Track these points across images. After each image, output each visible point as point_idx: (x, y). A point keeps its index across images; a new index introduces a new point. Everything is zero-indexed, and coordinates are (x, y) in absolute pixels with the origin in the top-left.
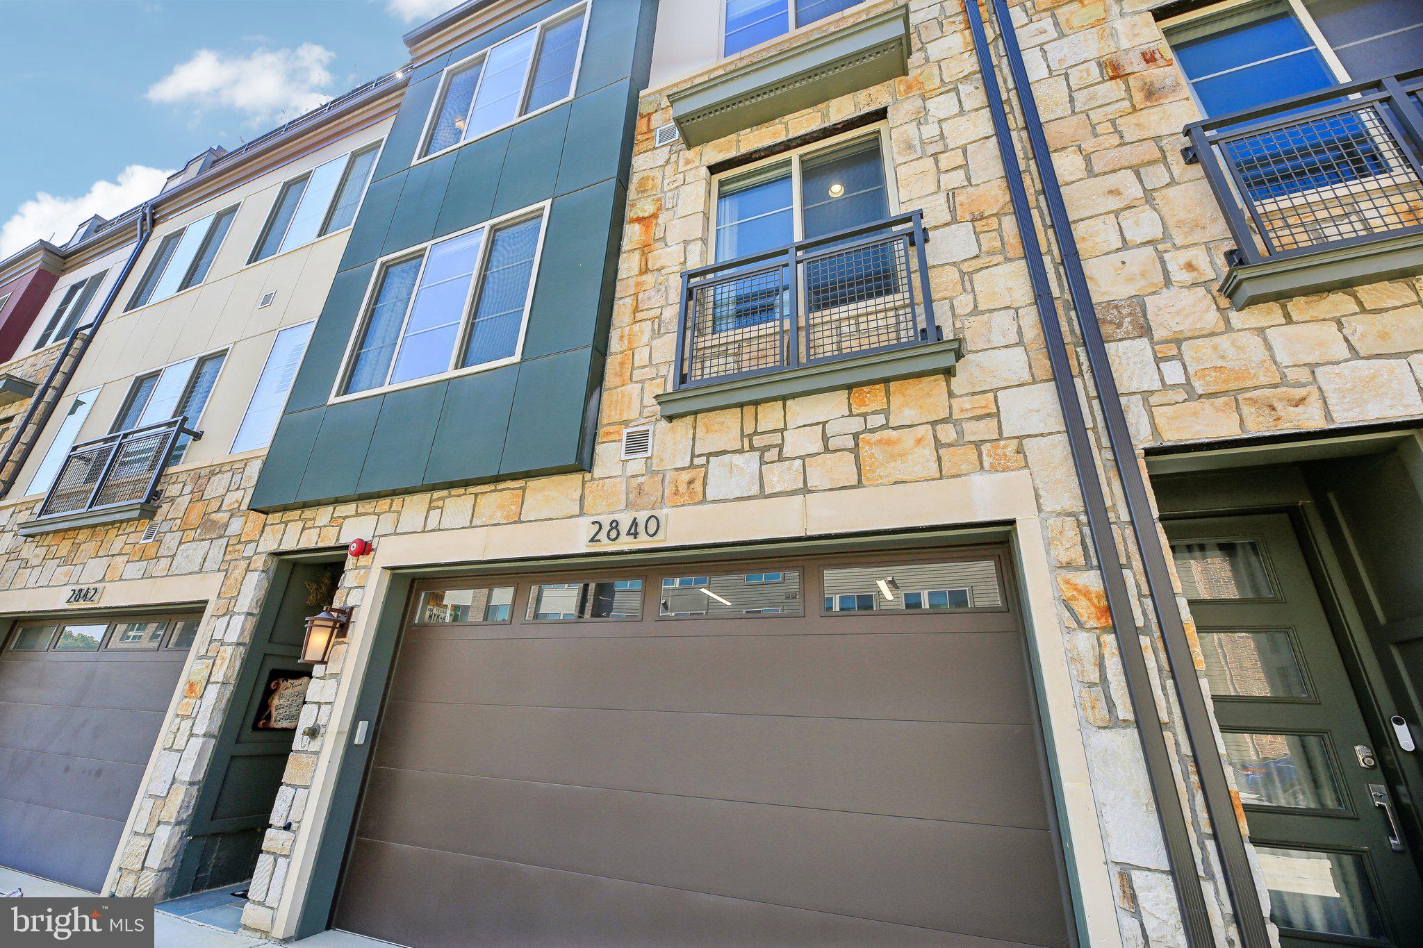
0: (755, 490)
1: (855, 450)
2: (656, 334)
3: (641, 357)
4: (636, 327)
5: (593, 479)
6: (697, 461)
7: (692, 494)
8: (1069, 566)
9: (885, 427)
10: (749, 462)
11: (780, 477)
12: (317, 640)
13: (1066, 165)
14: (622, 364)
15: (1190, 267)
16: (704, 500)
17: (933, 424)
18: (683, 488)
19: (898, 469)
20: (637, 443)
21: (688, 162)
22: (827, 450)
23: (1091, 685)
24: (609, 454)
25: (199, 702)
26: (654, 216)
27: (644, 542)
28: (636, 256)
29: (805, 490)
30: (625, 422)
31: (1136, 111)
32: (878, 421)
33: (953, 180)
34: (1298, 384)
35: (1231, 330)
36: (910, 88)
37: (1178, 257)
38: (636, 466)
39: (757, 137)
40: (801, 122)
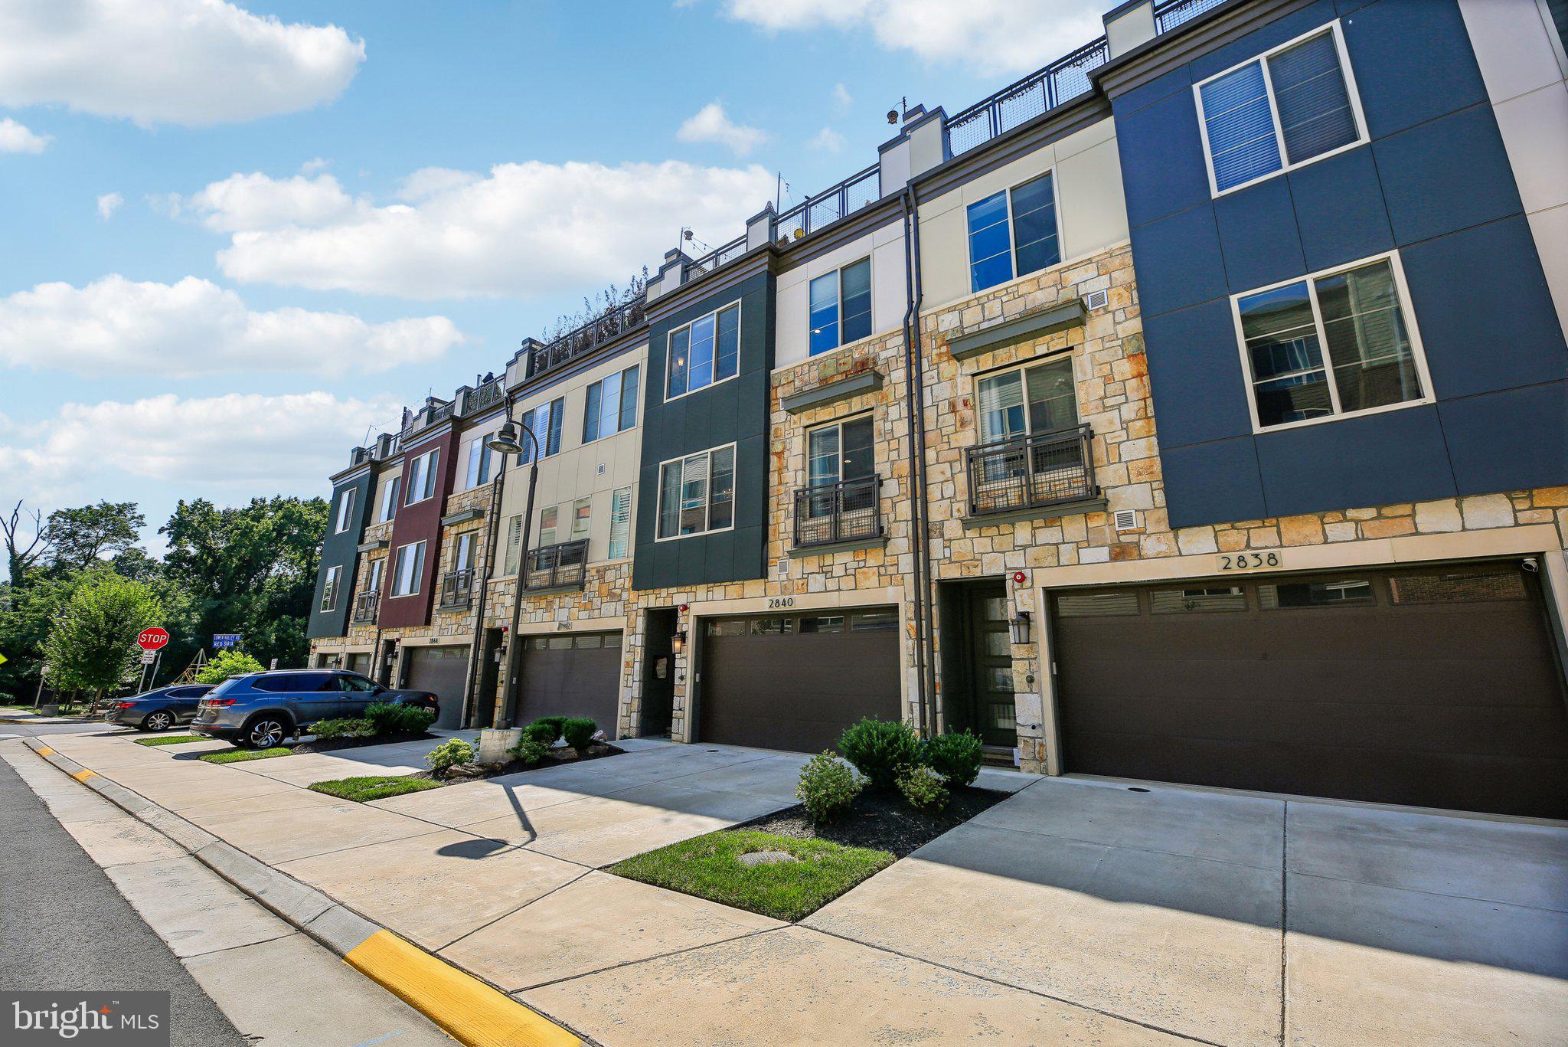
0: (823, 589)
1: (855, 575)
2: (787, 518)
3: (781, 528)
4: (779, 513)
5: (768, 582)
6: (804, 576)
7: (803, 589)
8: (910, 619)
9: (864, 567)
10: (821, 578)
11: (832, 584)
12: (677, 645)
13: (931, 455)
14: (775, 530)
15: (959, 510)
16: (807, 593)
17: (879, 567)
18: (800, 587)
19: (867, 584)
20: (783, 568)
21: (795, 423)
22: (846, 575)
23: (911, 655)
24: (773, 571)
25: (632, 670)
26: (782, 452)
27: (788, 608)
28: (776, 474)
29: (839, 590)
30: (778, 558)
31: (956, 432)
32: (862, 564)
33: (894, 455)
34: (977, 560)
35: (965, 538)
36: (883, 398)
37: (955, 506)
38: (783, 577)
39: (823, 414)
40: (841, 408)
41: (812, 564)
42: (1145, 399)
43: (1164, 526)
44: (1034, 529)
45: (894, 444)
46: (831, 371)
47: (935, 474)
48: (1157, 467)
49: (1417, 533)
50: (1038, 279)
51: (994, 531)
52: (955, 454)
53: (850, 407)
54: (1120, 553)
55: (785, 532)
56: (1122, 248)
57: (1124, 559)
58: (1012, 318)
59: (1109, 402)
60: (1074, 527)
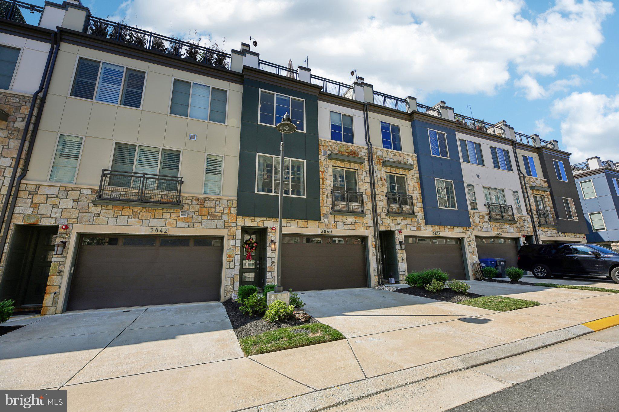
0: (343, 228)
1: (355, 225)
3: (325, 202)
4: (323, 196)
5: (319, 222)
6: (335, 222)
8: (372, 241)
9: (358, 222)
10: (342, 224)
11: (346, 227)
12: (273, 246)
13: (376, 191)
14: (323, 202)
16: (337, 228)
17: (363, 223)
18: (334, 226)
19: (359, 228)
20: (326, 218)
21: (329, 163)
22: (351, 224)
23: (373, 253)
24: (322, 218)
25: (234, 259)
26: (324, 172)
27: (329, 234)
28: (322, 180)
29: (349, 229)
30: (324, 214)
31: (382, 187)
32: (357, 221)
33: (366, 188)
34: (389, 225)
35: (386, 218)
36: (361, 168)
37: (384, 209)
38: (326, 221)
39: (340, 164)
40: (347, 165)
41: (338, 218)
42: (420, 194)
43: (424, 224)
44: (401, 219)
45: (365, 184)
46: (342, 150)
47: (378, 197)
48: (423, 210)
49: (454, 232)
50: (400, 153)
51: (393, 218)
52: (382, 193)
53: (350, 166)
54: (418, 229)
55: (327, 204)
56: (415, 156)
57: (418, 230)
58: (395, 161)
59: (415, 192)
60: (409, 221)
